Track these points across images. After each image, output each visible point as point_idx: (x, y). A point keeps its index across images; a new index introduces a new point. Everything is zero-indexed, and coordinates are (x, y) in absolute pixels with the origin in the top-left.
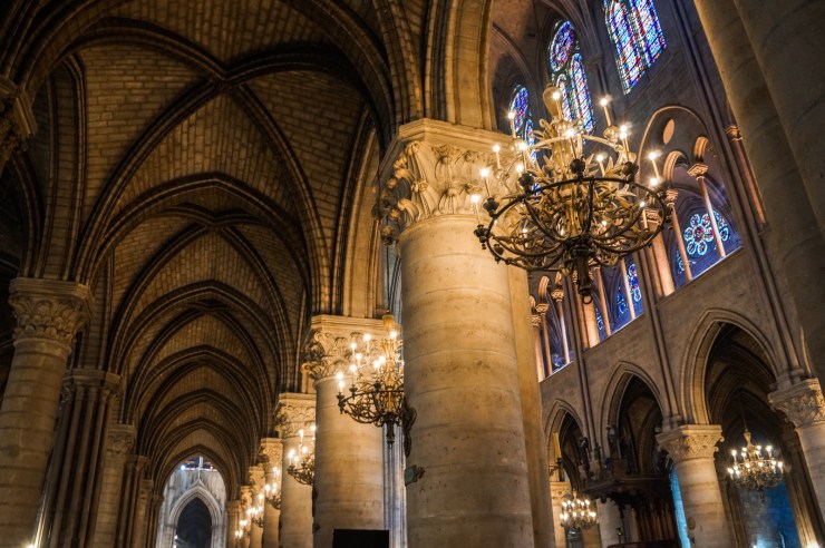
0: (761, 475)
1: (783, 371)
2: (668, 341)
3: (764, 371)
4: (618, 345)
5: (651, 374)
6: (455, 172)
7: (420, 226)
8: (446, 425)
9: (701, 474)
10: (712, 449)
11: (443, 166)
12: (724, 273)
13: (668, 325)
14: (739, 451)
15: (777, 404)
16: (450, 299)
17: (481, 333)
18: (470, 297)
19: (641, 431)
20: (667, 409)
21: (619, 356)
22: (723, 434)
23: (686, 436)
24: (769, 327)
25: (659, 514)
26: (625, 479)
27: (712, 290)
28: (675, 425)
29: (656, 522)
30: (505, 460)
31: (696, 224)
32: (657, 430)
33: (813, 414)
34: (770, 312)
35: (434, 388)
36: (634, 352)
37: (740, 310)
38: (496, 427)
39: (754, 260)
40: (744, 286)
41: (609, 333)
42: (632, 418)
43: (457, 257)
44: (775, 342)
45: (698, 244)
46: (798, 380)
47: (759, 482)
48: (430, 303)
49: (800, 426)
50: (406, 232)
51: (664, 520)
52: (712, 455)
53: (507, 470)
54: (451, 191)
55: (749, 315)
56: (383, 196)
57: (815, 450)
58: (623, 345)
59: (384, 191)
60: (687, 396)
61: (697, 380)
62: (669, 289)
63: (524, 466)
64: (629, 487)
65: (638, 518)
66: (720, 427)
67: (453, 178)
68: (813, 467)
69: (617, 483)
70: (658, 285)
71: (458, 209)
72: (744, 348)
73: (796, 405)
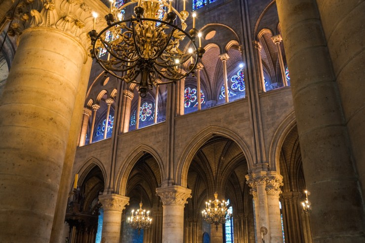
0: (142, 223)
1: (166, 179)
2: (118, 153)
3: (153, 179)
4: (94, 149)
5: (105, 166)
6: (73, 10)
7: (41, 29)
8: (18, 149)
9: (115, 218)
10: (123, 207)
11: (67, 3)
12: (154, 130)
13: (121, 146)
14: (135, 211)
15: (159, 193)
16: (45, 76)
17: (58, 102)
18: (57, 80)
19: (89, 193)
20: (108, 184)
21: (92, 154)
22: (129, 202)
23: (114, 199)
24: (165, 159)
25: (89, 233)
26: (77, 213)
27: (146, 136)
28: (110, 193)
29: (87, 237)
30: (50, 180)
31: (145, 107)
32: (100, 193)
33: (172, 200)
34: (168, 152)
35: (16, 124)
36: (101, 154)
37: (155, 148)
38: (50, 159)
39: (169, 128)
40: (161, 138)
41: (91, 142)
42: (87, 185)
43: (57, 55)
44: (166, 166)
45: (142, 116)
46: (171, 185)
47: (140, 226)
48: (31, 74)
49: (165, 205)
50: (29, 30)
51: (90, 236)
52: (122, 210)
53: (49, 187)
54: (67, 18)
55: (158, 152)
56: (19, 6)
57: (168, 216)
58: (96, 149)
59: (22, 3)
60: (119, 181)
61: (126, 174)
62: (126, 130)
63: (58, 187)
64: (79, 218)
65: (77, 234)
66: (129, 198)
67: (70, 12)
68: (165, 223)
69: (74, 215)
70: (122, 126)
71: (67, 30)
72: (148, 166)
73: (167, 195)
